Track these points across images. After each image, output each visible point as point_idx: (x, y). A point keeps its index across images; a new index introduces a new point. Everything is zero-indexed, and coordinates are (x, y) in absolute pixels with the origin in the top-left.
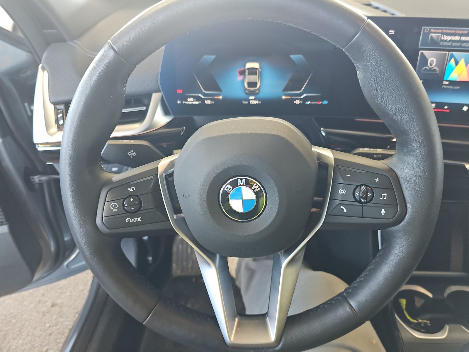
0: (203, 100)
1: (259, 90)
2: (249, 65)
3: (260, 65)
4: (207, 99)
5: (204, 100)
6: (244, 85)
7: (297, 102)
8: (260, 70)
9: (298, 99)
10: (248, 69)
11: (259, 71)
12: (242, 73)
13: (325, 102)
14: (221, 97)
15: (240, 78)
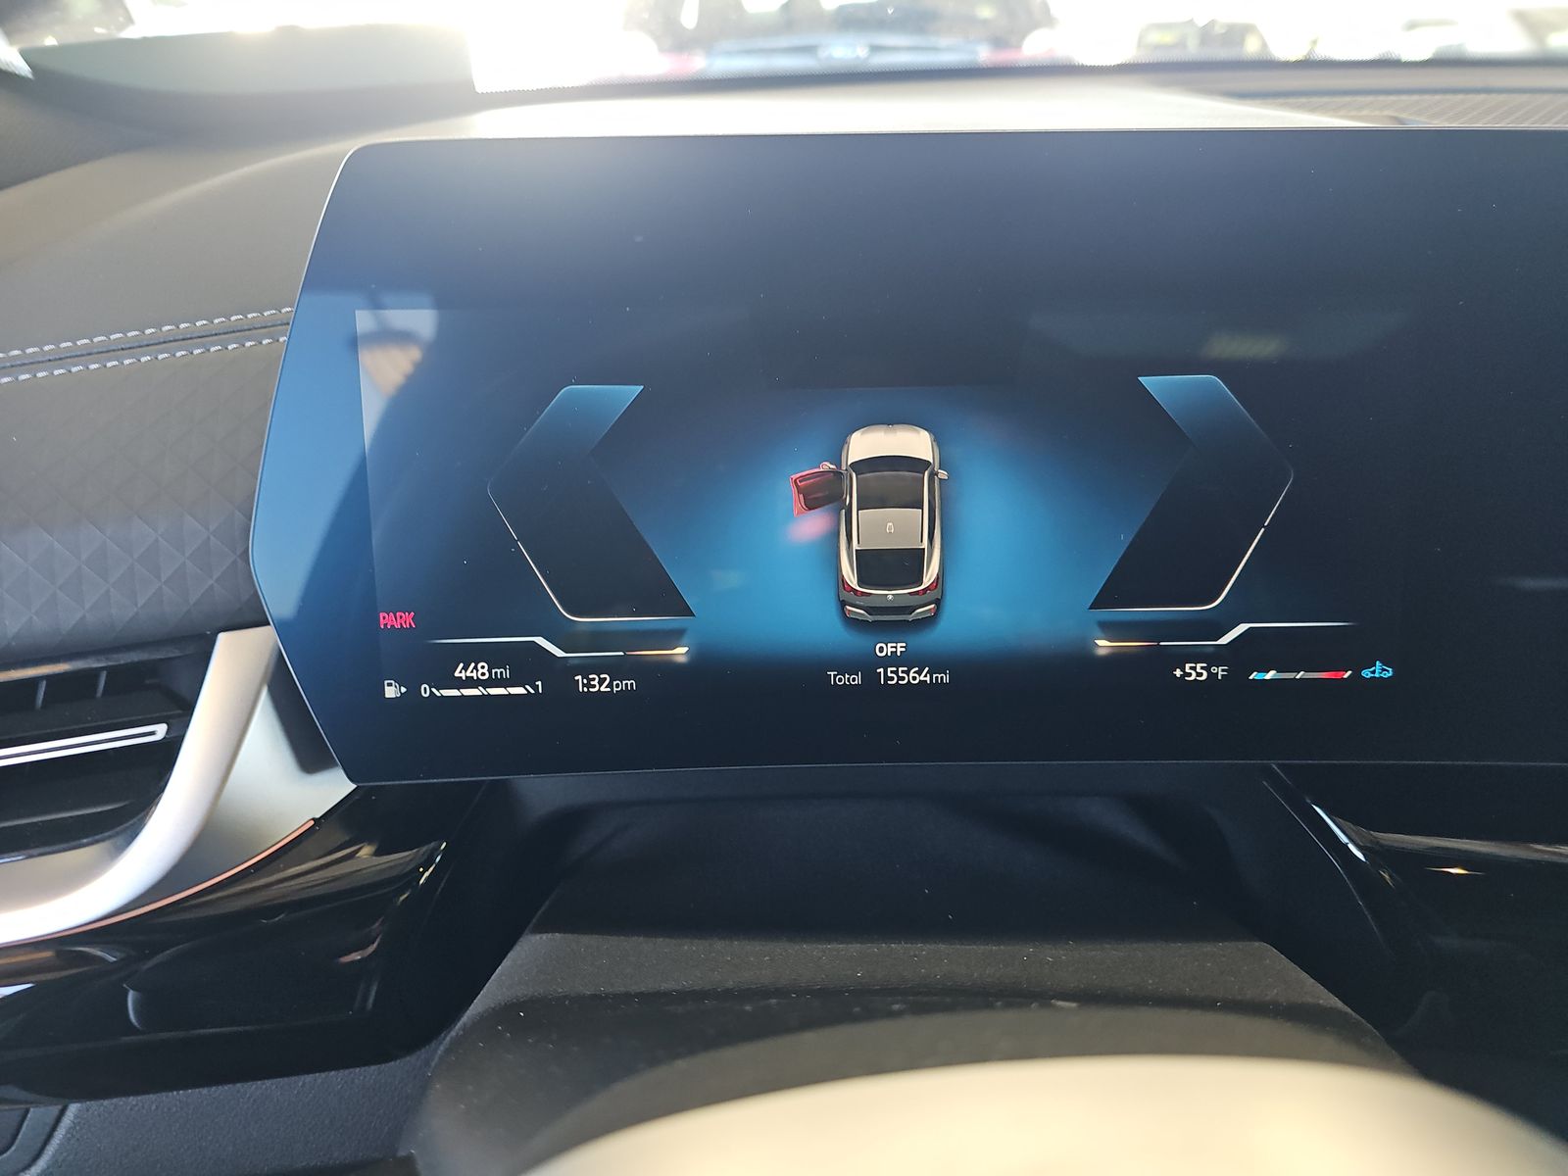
0: (560, 673)
1: (938, 602)
2: (865, 444)
3: (938, 440)
4: (587, 668)
5: (568, 669)
6: (838, 569)
7: (1196, 672)
8: (943, 474)
9: (1195, 656)
10: (861, 466)
11: (933, 475)
12: (823, 494)
13: (1380, 671)
14: (680, 653)
15: (811, 526)
